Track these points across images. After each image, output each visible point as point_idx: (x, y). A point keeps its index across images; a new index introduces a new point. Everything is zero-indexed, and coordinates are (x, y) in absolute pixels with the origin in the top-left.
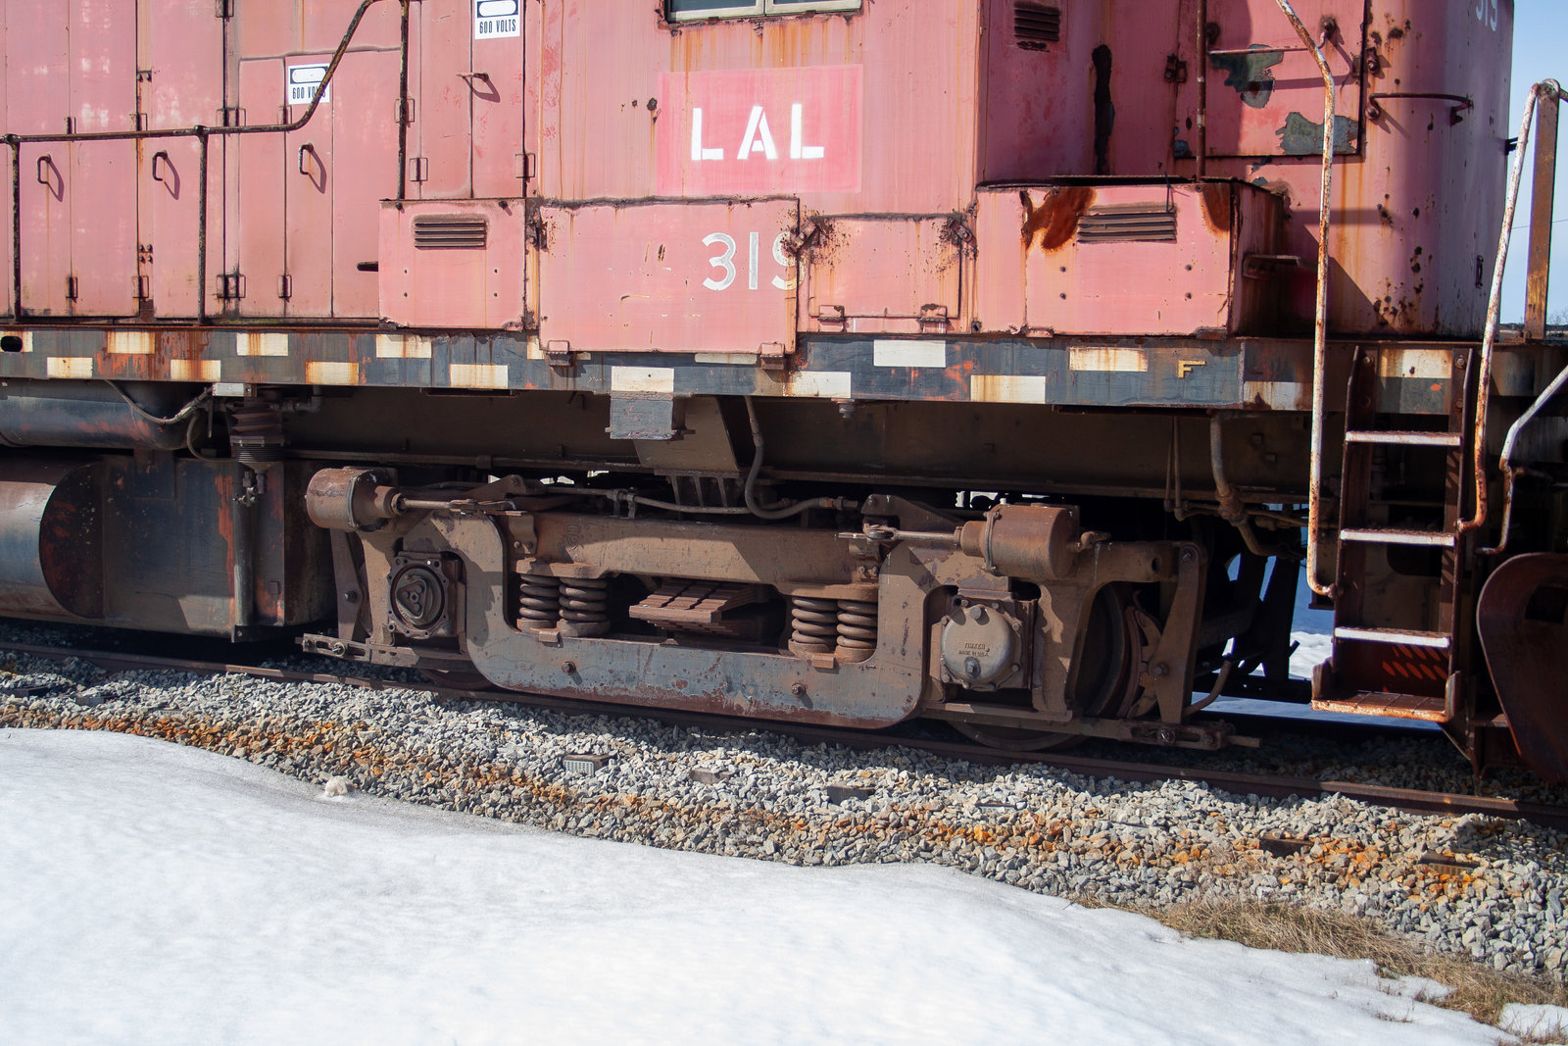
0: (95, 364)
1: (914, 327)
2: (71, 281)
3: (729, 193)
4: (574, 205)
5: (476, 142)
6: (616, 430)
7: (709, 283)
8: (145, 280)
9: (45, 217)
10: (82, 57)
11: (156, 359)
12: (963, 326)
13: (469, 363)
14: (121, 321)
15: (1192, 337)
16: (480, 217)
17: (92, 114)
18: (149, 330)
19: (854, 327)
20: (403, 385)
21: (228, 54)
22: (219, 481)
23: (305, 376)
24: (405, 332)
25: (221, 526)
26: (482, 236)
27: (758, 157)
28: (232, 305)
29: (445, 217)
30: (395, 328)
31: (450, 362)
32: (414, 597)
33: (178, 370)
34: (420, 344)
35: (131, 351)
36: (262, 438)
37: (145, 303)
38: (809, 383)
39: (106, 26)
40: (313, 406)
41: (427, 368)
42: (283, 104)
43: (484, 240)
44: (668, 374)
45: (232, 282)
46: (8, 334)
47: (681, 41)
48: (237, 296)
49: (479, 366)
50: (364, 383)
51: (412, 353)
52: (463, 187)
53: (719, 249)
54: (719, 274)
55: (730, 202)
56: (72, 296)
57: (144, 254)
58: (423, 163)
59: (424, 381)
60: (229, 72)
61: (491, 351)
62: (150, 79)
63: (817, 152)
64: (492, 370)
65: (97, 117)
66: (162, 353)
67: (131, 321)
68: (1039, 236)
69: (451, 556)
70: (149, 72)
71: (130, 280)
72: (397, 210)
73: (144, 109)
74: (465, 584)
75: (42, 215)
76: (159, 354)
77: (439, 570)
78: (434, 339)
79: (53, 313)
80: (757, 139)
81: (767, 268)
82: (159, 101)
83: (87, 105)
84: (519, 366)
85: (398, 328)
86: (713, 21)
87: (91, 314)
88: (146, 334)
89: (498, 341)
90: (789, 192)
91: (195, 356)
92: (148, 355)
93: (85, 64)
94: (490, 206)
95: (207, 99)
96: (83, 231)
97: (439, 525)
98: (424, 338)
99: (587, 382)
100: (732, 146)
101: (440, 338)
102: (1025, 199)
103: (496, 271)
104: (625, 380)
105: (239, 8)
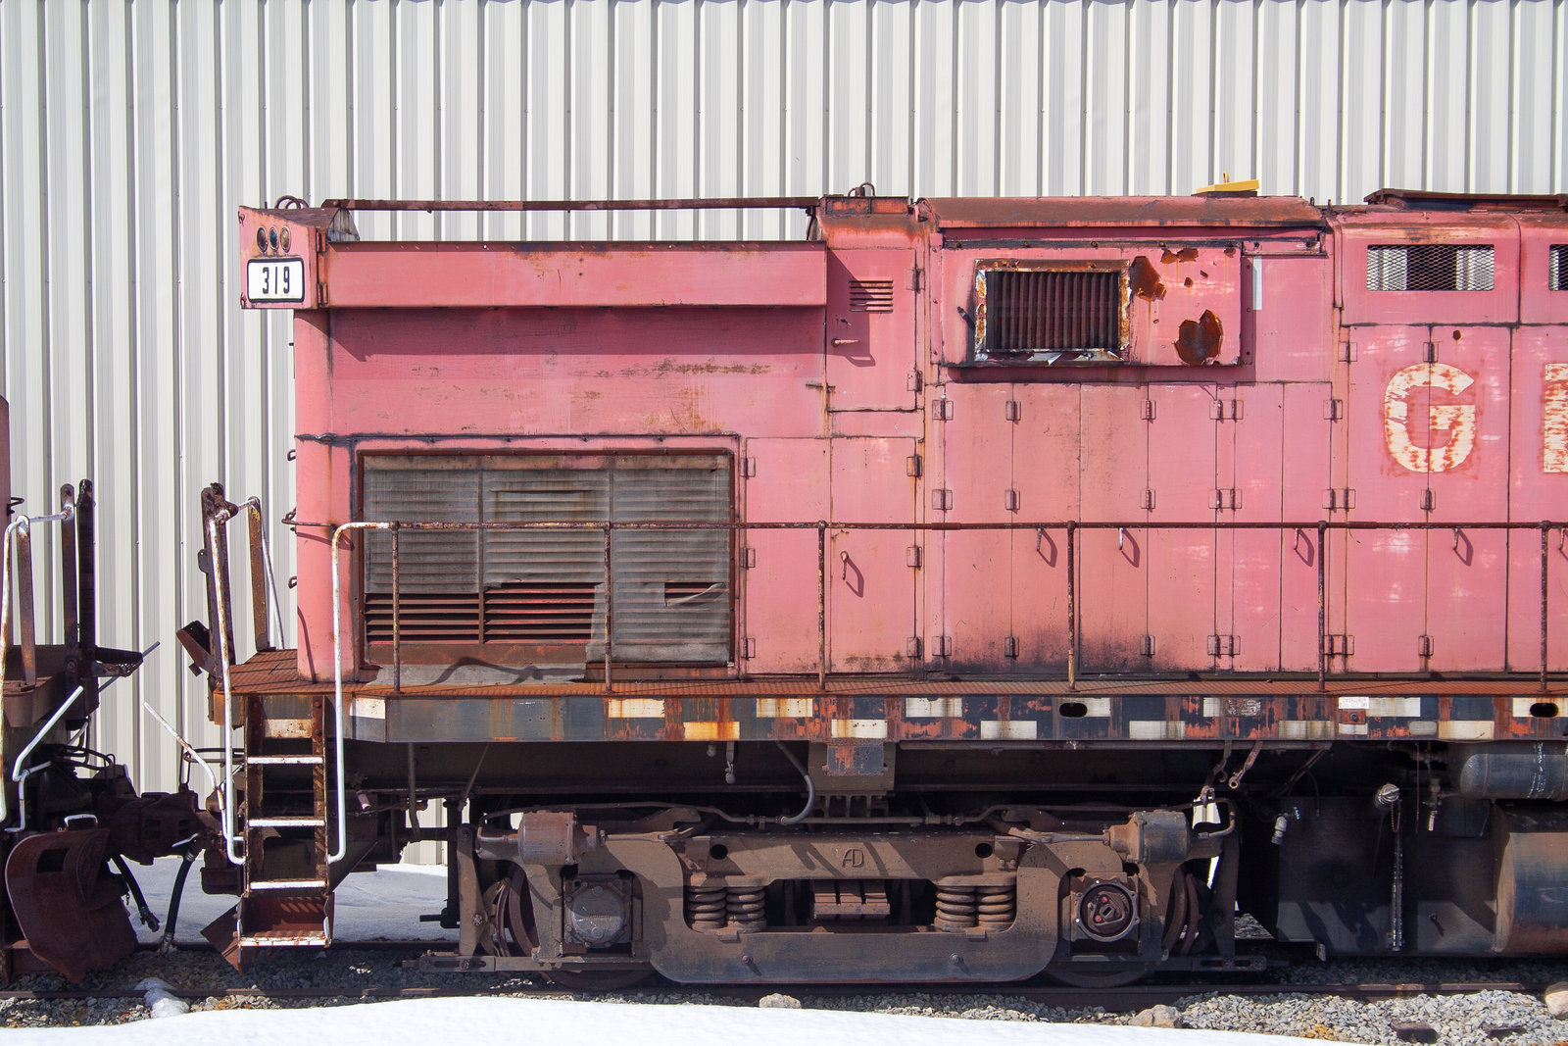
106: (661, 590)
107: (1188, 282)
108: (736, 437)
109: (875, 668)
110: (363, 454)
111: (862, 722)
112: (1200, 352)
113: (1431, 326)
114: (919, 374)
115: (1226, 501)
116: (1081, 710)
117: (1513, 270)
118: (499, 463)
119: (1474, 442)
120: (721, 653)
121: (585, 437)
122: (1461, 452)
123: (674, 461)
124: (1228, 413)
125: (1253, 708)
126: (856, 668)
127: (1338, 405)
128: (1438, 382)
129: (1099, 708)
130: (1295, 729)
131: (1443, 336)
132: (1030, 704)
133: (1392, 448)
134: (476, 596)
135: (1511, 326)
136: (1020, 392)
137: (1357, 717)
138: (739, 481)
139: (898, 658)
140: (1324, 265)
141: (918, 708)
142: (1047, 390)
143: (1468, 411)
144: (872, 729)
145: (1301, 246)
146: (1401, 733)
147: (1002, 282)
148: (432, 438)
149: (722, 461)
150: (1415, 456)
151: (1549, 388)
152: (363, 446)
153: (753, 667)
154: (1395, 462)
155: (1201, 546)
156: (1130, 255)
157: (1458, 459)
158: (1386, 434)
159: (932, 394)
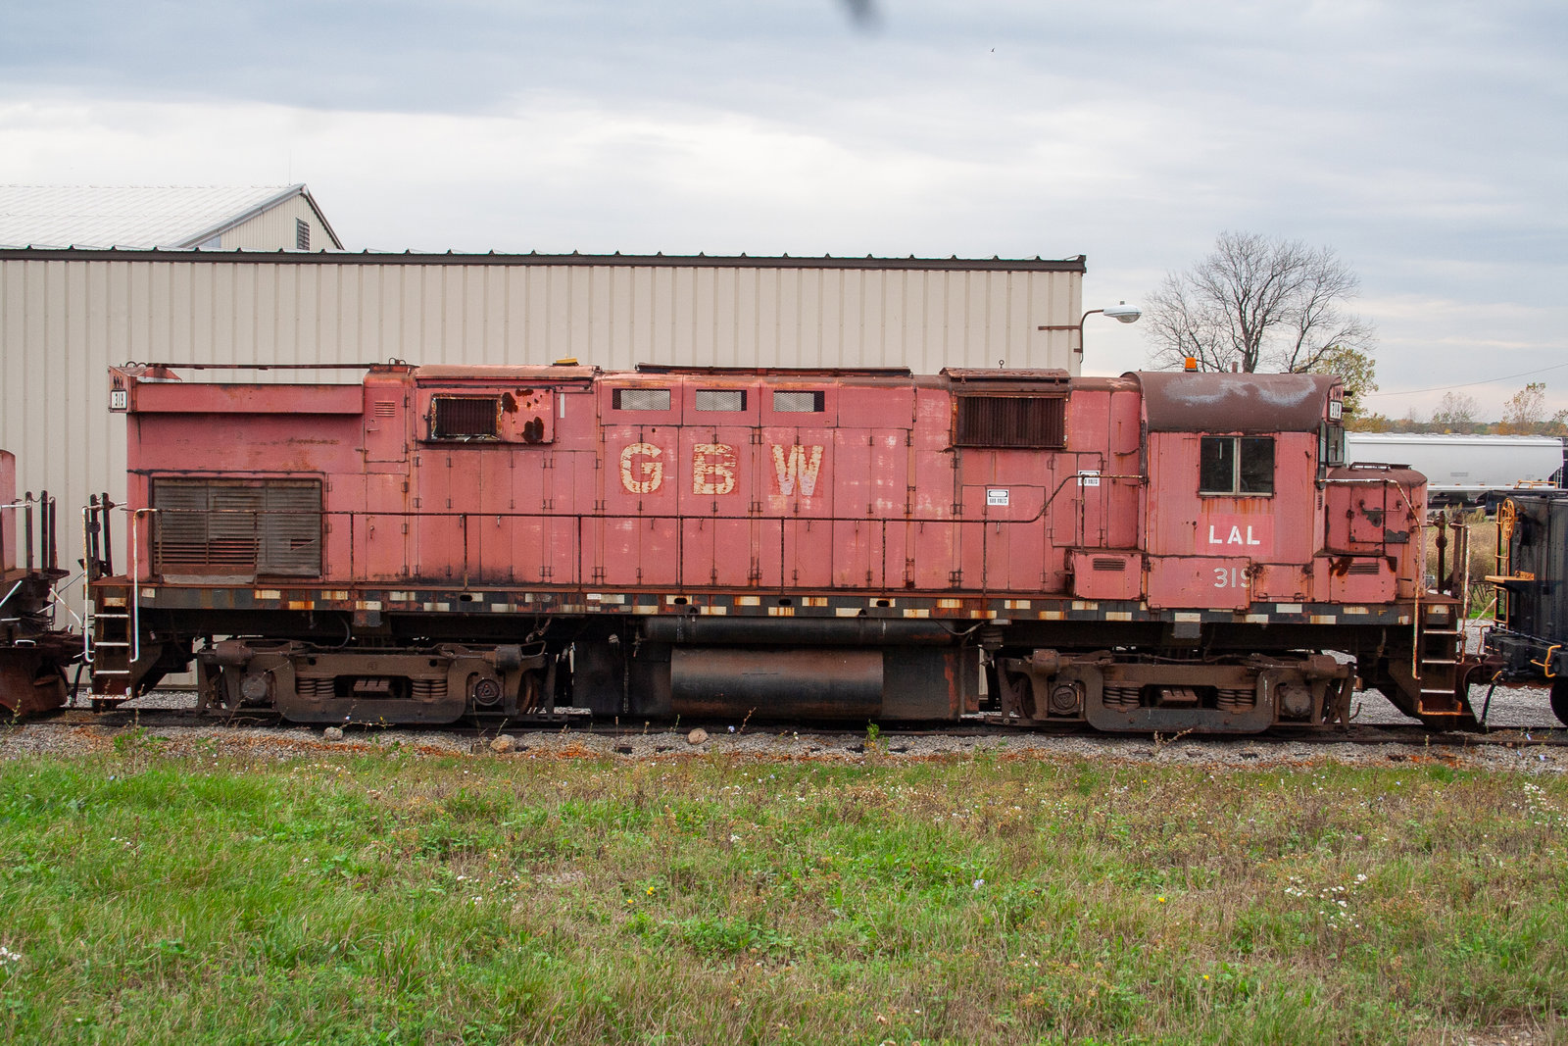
0: (930, 612)
1: (1292, 600)
3: (1223, 555)
4: (1163, 557)
6: (1175, 635)
7: (1217, 585)
8: (909, 573)
10: (878, 479)
11: (963, 610)
12: (1309, 600)
13: (1115, 612)
15: (1384, 604)
16: (1122, 560)
17: (883, 503)
18: (960, 599)
19: (1271, 600)
20: (1084, 620)
21: (957, 483)
22: (945, 656)
23: (1038, 617)
24: (1088, 600)
27: (1235, 543)
29: (1107, 559)
30: (1084, 599)
31: (1106, 611)
33: (974, 614)
34: (1093, 605)
35: (950, 607)
38: (1251, 618)
39: (891, 467)
41: (1095, 613)
42: (985, 504)
43: (1122, 568)
44: (1199, 615)
46: (881, 599)
47: (1206, 503)
48: (959, 582)
49: (1119, 613)
50: (1067, 619)
51: (1088, 608)
53: (1221, 573)
54: (1221, 582)
55: (1225, 557)
57: (910, 562)
59: (1094, 618)
60: (956, 490)
61: (1124, 607)
62: (915, 490)
63: (1257, 542)
64: (1125, 614)
68: (1335, 572)
69: (1078, 681)
70: (915, 488)
71: (902, 574)
72: (1085, 556)
73: (910, 502)
76: (965, 608)
77: (1075, 687)
78: (1099, 603)
80: (1235, 536)
81: (1239, 580)
82: (919, 499)
83: (880, 500)
84: (1136, 612)
86: (1218, 497)
88: (958, 600)
89: (1127, 604)
90: (1247, 555)
93: (880, 482)
94: (1126, 555)
95: (945, 500)
97: (1073, 670)
98: (1095, 603)
99: (1165, 618)
100: (1225, 537)
101: (1102, 602)
102: (1331, 561)
103: (1128, 579)
104: (1180, 617)
105: (962, 465)
106: (289, 543)
107: (529, 405)
108: (324, 473)
109: (387, 579)
110: (154, 479)
111: (370, 602)
112: (535, 437)
113: (642, 426)
114: (407, 445)
115: (548, 505)
116: (470, 598)
117: (680, 400)
118: (216, 484)
119: (662, 479)
120: (317, 572)
121: (255, 472)
122: (656, 484)
123: (295, 484)
124: (548, 464)
125: (548, 598)
126: (378, 579)
127: (599, 462)
128: (645, 452)
129: (478, 598)
130: (567, 608)
131: (647, 430)
132: (446, 595)
133: (624, 482)
134: (205, 544)
135: (678, 426)
136: (453, 454)
137: (595, 603)
138: (325, 494)
139: (397, 575)
140: (591, 399)
141: (395, 596)
142: (465, 453)
143: (659, 465)
144: (374, 606)
145: (582, 389)
146: (615, 610)
147: (443, 404)
148: (185, 472)
149: (317, 484)
150: (635, 486)
151: (696, 455)
152: (154, 475)
153: (331, 579)
154: (625, 488)
155: (536, 526)
156: (502, 392)
157: (654, 488)
158: (621, 475)
159: (412, 454)
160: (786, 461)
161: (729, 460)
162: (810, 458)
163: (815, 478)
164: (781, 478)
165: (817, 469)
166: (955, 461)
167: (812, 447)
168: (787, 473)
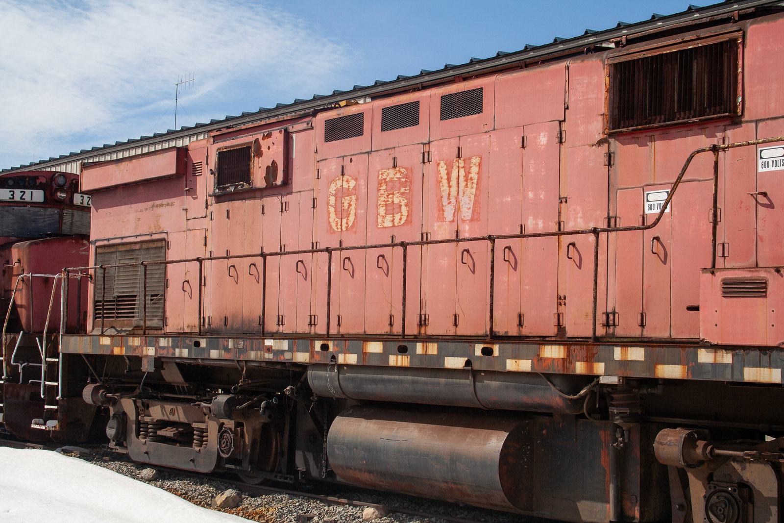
0: (533, 363)
2: (520, 316)
5: (759, 233)
8: (561, 315)
9: (507, 280)
10: (529, 191)
11: (567, 361)
13: (756, 367)
14: (547, 339)
16: (763, 278)
17: (534, 222)
18: (564, 345)
20: (714, 380)
21: (611, 186)
22: (601, 433)
23: (654, 372)
24: (716, 348)
25: (602, 459)
26: (764, 290)
28: (611, 330)
29: (740, 279)
30: (709, 345)
31: (744, 366)
32: (720, 510)
33: (580, 368)
34: (725, 355)
35: (553, 357)
36: (628, 409)
37: (561, 329)
39: (542, 174)
40: (659, 391)
41: (729, 370)
42: (642, 213)
43: (765, 292)
45: (611, 317)
46: (486, 346)
48: (614, 325)
49: (762, 369)
50: (690, 378)
51: (720, 360)
52: (751, 260)
56: (520, 324)
57: (561, 300)
58: (726, 246)
59: (728, 377)
60: (611, 196)
61: (770, 359)
62: (566, 202)
64: (770, 371)
65: (536, 224)
66: (571, 358)
67: (553, 339)
69: (744, 486)
70: (566, 198)
71: (552, 315)
72: (711, 275)
73: (562, 219)
74: (753, 503)
75: (505, 279)
76: (569, 358)
77: (736, 494)
78: (734, 352)
79: (510, 334)
82: (571, 214)
83: (531, 218)
85: (711, 345)
87: (530, 335)
88: (562, 347)
89: (774, 354)
91: (589, 360)
92: (563, 359)
93: (531, 195)
94: (769, 272)
95: (599, 212)
96: (527, 287)
97: (736, 466)
98: (727, 351)
101: (737, 351)
103: (773, 311)
105: (617, 160)
106: (150, 297)
107: (269, 148)
108: (167, 233)
110: (97, 247)
111: (150, 348)
112: (272, 180)
113: (342, 157)
114: (207, 200)
117: (370, 124)
118: (120, 248)
119: (356, 214)
120: (160, 324)
122: (351, 220)
123: (154, 244)
124: (284, 207)
125: (241, 344)
127: (316, 201)
128: (345, 185)
130: (252, 355)
131: (346, 161)
132: (187, 341)
133: (330, 219)
134: (115, 301)
135: (368, 153)
136: (228, 206)
137: (269, 349)
138: (167, 252)
140: (312, 133)
141: (161, 343)
142: (237, 203)
143: (354, 199)
144: (152, 352)
145: (305, 125)
146: (283, 358)
147: (221, 156)
148: (108, 240)
149: (164, 243)
150: (337, 223)
151: (380, 183)
152: (97, 244)
153: (167, 330)
154: (330, 227)
156: (254, 139)
157: (350, 223)
158: (328, 213)
159: (210, 209)
160: (449, 180)
161: (403, 185)
162: (470, 173)
163: (473, 197)
164: (445, 201)
165: (475, 185)
166: (610, 156)
167: (470, 159)
168: (449, 195)
